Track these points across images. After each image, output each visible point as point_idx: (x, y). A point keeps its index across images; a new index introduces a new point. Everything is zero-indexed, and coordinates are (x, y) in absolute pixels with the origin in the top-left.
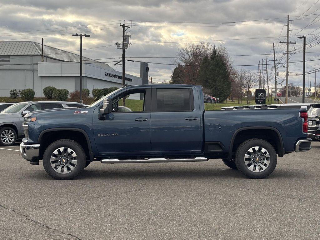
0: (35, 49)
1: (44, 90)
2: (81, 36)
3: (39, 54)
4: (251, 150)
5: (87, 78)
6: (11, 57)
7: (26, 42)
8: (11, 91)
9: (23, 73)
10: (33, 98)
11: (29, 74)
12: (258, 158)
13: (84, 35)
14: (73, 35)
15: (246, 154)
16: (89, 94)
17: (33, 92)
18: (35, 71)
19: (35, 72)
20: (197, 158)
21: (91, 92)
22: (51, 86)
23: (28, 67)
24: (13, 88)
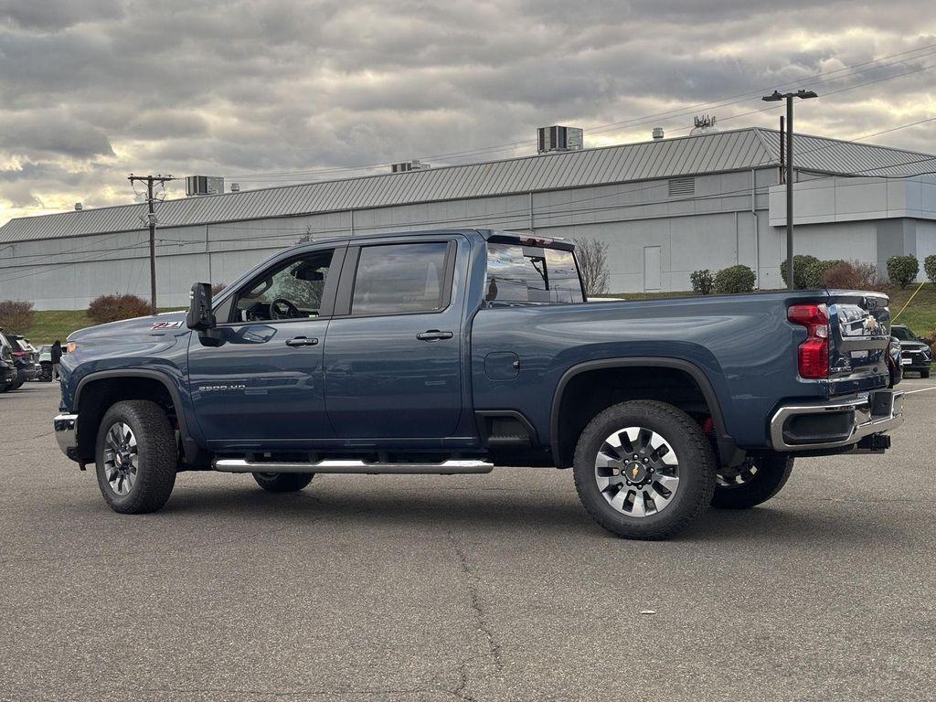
0: (762, 150)
1: (782, 266)
2: (790, 98)
3: (771, 163)
4: (614, 440)
5: (915, 221)
6: (697, 181)
7: (740, 131)
8: (694, 276)
9: (728, 222)
10: (750, 291)
11: (747, 222)
12: (637, 466)
13: (796, 95)
14: (766, 99)
15: (599, 453)
16: (916, 271)
17: (751, 273)
18: (763, 213)
19: (762, 215)
20: (450, 463)
21: (921, 266)
22: (804, 255)
23: (744, 204)
24: (700, 268)
